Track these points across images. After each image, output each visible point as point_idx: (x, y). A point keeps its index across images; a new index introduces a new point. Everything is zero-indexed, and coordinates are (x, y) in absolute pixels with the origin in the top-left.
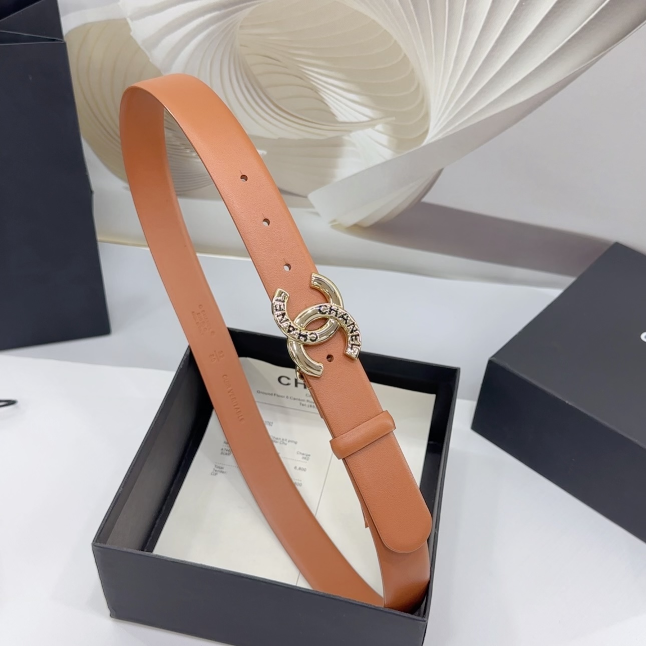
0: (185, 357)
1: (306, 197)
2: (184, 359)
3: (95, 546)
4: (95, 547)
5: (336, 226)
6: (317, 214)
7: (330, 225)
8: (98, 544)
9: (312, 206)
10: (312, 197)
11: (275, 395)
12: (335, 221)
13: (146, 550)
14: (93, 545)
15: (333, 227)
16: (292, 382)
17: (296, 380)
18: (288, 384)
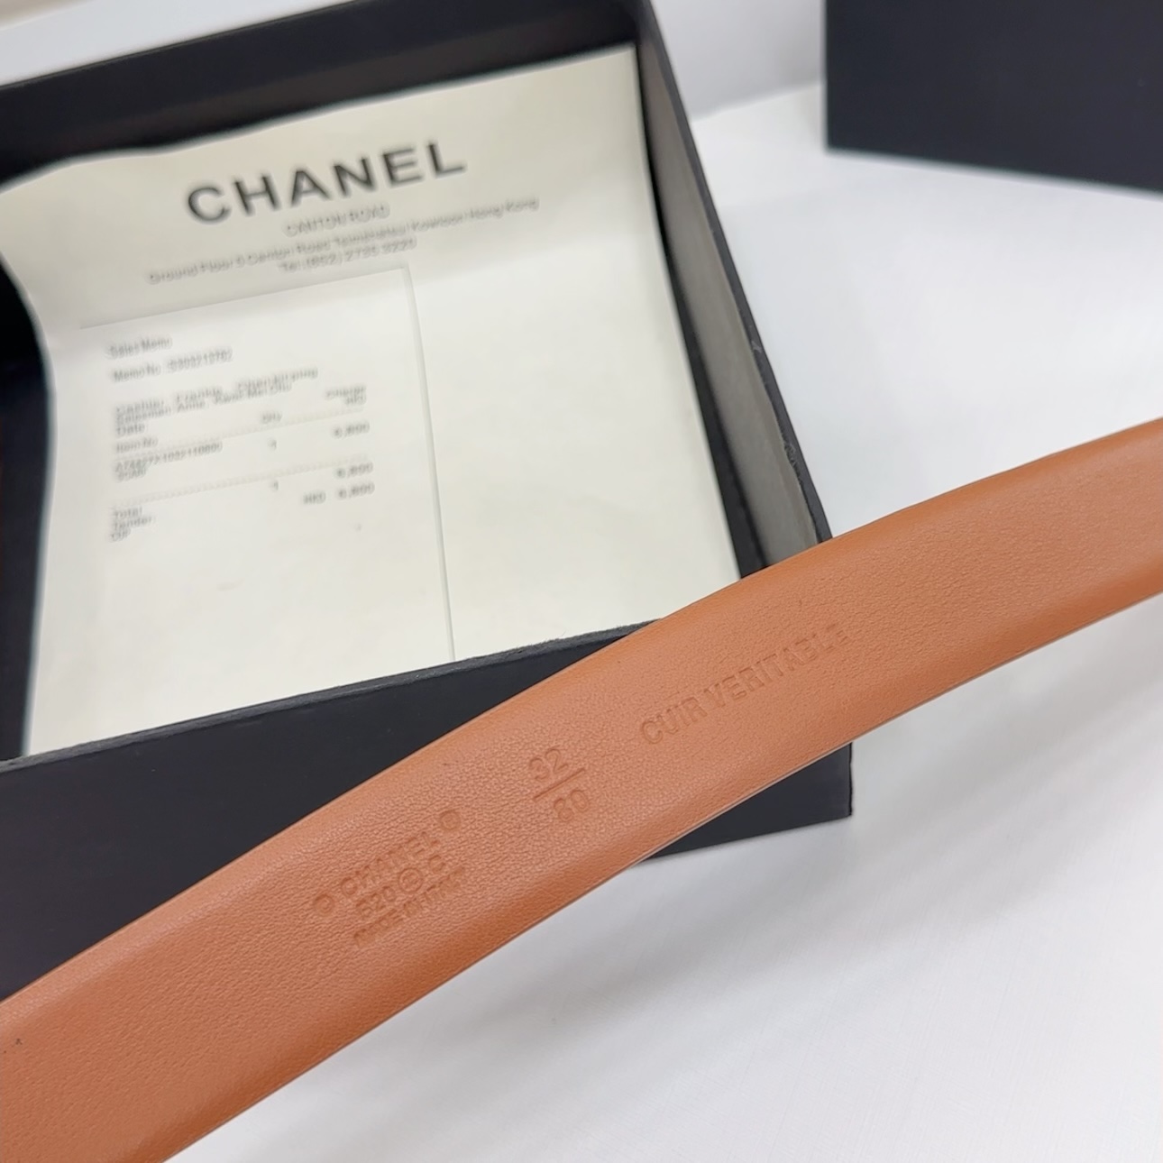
16: (230, 198)
17: (239, 186)
18: (224, 213)
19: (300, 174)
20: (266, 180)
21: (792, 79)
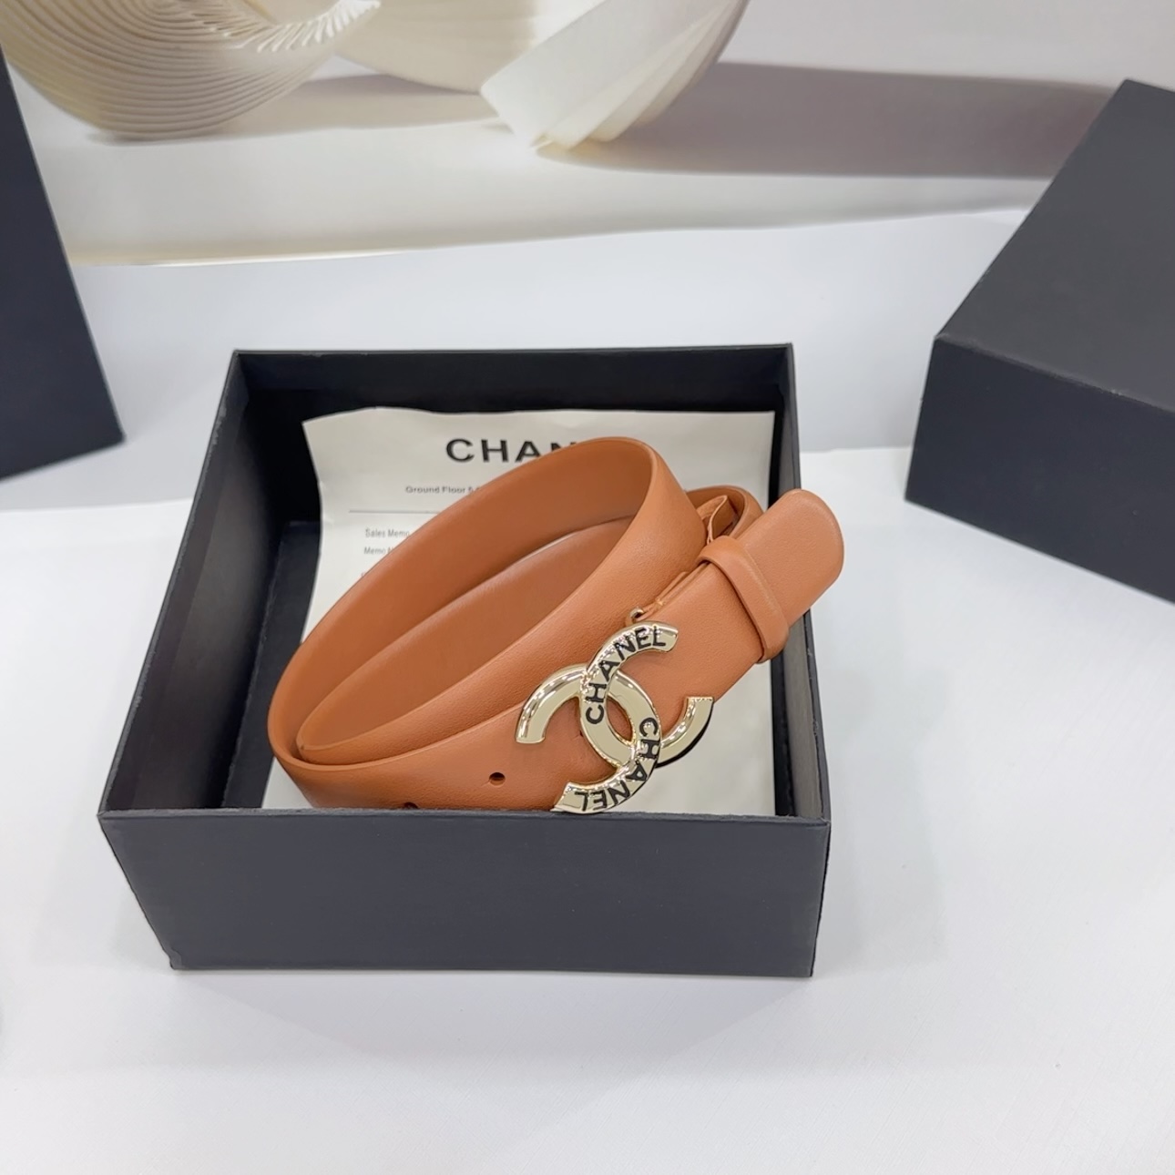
0: (219, 423)
1: (477, 93)
2: (217, 427)
3: (105, 819)
4: (106, 822)
5: (548, 148)
6: (505, 128)
7: (534, 149)
8: (112, 813)
9: (491, 112)
10: (489, 90)
11: (444, 489)
12: (543, 138)
13: (224, 803)
14: (101, 818)
15: (544, 152)
16: (476, 449)
17: (484, 443)
18: (469, 458)
19: (527, 444)
20: (503, 443)
21: (892, 442)
